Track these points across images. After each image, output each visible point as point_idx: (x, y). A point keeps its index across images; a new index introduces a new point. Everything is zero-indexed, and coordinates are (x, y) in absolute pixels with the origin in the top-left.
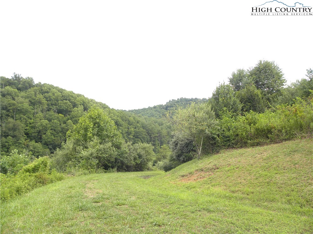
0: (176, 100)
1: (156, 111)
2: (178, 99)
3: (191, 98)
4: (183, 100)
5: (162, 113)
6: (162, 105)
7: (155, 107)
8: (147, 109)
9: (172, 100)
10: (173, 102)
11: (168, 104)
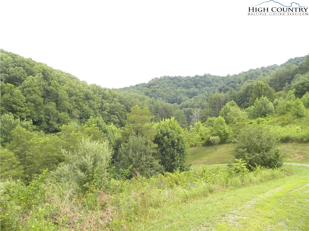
0: (159, 78)
1: (138, 89)
2: (161, 77)
3: (174, 76)
4: (167, 78)
5: (144, 92)
6: (145, 83)
7: (137, 86)
8: (129, 88)
9: (155, 78)
10: (156, 80)
11: (150, 82)
